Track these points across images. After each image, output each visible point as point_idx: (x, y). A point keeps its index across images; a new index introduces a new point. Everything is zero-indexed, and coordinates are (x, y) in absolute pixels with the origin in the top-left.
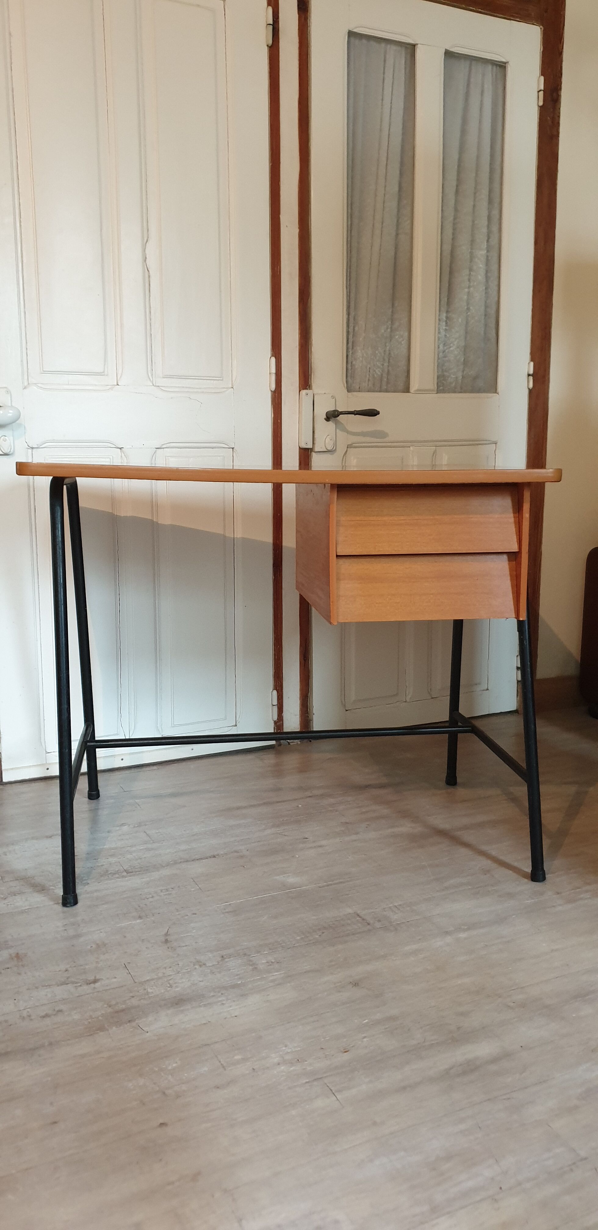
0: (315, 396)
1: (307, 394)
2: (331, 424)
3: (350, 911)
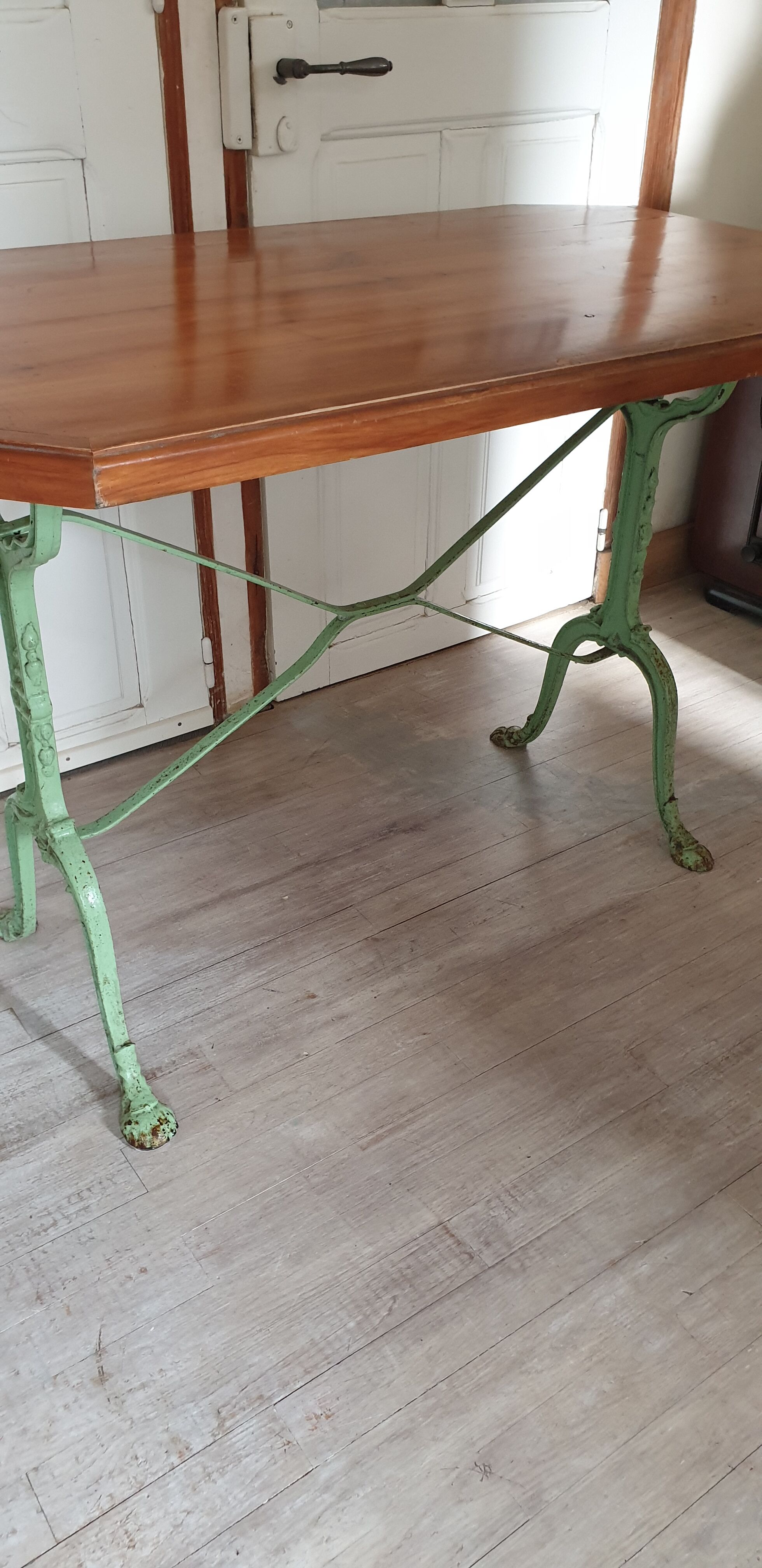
0: (253, 23)
1: (233, 17)
3: (431, 1219)
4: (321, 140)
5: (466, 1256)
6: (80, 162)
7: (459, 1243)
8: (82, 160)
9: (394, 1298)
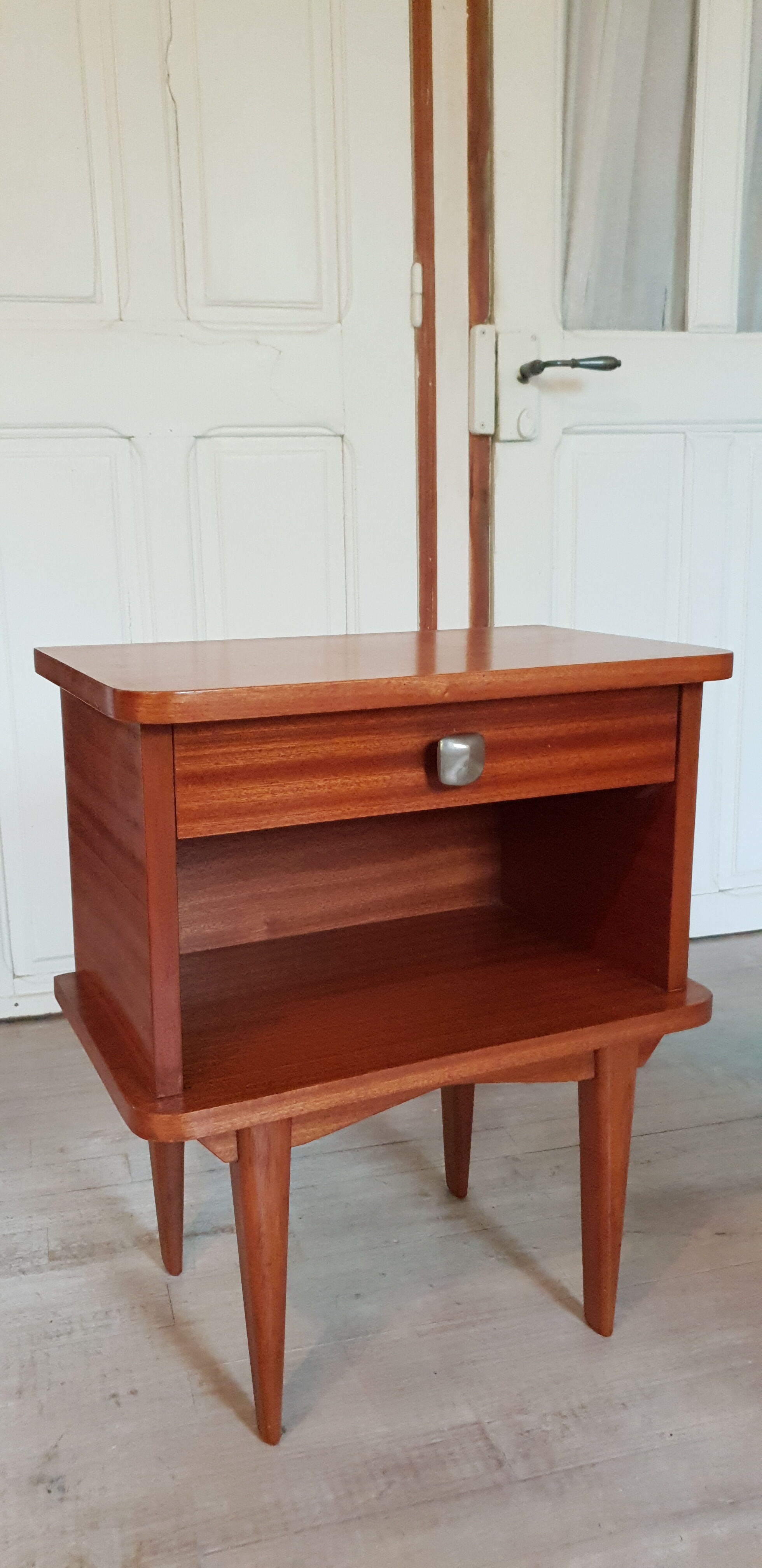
0: (500, 338)
1: (484, 333)
2: (530, 389)
3: (469, 1416)
4: (563, 433)
5: (494, 1462)
6: (340, 439)
7: (492, 1447)
8: (342, 436)
9: (390, 1484)
